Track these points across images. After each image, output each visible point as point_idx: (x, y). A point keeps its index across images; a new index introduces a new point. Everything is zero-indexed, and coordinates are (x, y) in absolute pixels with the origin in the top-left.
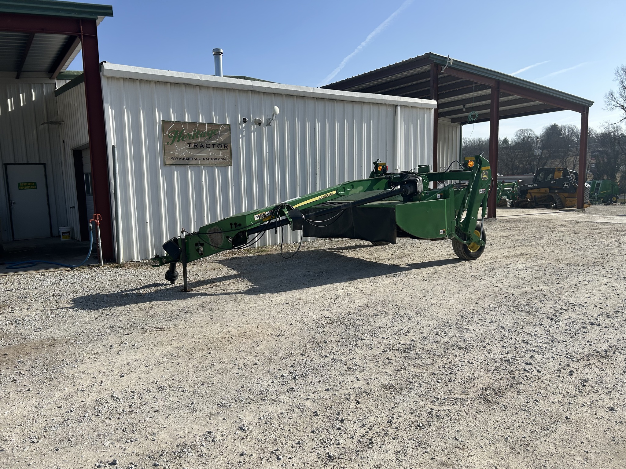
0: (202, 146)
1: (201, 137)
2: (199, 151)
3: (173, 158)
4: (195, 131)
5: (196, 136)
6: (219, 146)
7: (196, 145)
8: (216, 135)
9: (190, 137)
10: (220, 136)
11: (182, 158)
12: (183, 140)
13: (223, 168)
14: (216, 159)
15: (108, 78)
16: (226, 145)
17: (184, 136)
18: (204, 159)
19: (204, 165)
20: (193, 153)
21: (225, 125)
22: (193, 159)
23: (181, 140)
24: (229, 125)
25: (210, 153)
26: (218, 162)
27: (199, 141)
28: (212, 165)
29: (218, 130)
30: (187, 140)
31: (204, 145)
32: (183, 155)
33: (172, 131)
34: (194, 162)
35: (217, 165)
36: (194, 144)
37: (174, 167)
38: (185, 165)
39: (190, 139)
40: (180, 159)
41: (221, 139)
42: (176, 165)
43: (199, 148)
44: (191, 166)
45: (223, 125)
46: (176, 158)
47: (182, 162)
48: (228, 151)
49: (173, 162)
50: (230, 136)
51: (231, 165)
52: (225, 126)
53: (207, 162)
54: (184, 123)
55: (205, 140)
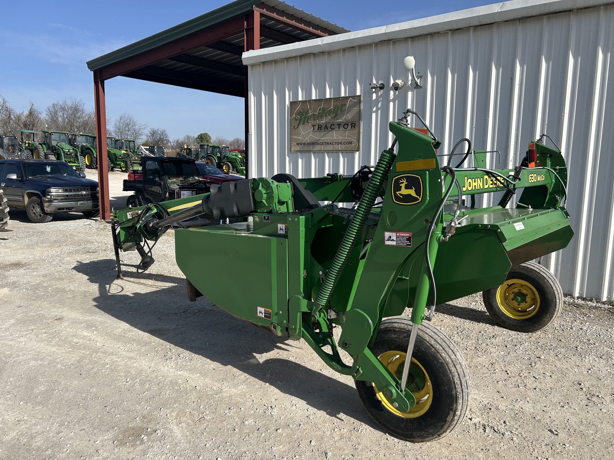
0: (326, 127)
1: (326, 116)
2: (323, 133)
3: (298, 144)
4: (320, 110)
5: (320, 116)
6: (345, 125)
7: (320, 127)
8: (343, 112)
9: (315, 117)
10: (347, 113)
11: (306, 144)
12: (308, 122)
13: (350, 154)
14: (341, 143)
15: (253, 66)
16: (354, 125)
17: (309, 117)
18: (328, 143)
19: (328, 152)
20: (317, 136)
21: (354, 97)
22: (317, 144)
23: (306, 122)
24: (360, 96)
25: (335, 135)
26: (343, 146)
27: (323, 121)
28: (338, 151)
29: (346, 105)
30: (311, 122)
31: (329, 126)
32: (307, 140)
33: (300, 113)
34: (317, 148)
35: (343, 151)
36: (318, 126)
37: (299, 154)
38: (309, 151)
39: (314, 120)
40: (304, 144)
41: (349, 116)
42: (301, 151)
43: (323, 130)
44: (314, 152)
45: (352, 97)
46: (301, 144)
47: (306, 148)
48: (356, 131)
49: (298, 148)
50: (360, 112)
51: (358, 150)
52: (354, 99)
53: (330, 148)
54: (310, 101)
55: (330, 120)
